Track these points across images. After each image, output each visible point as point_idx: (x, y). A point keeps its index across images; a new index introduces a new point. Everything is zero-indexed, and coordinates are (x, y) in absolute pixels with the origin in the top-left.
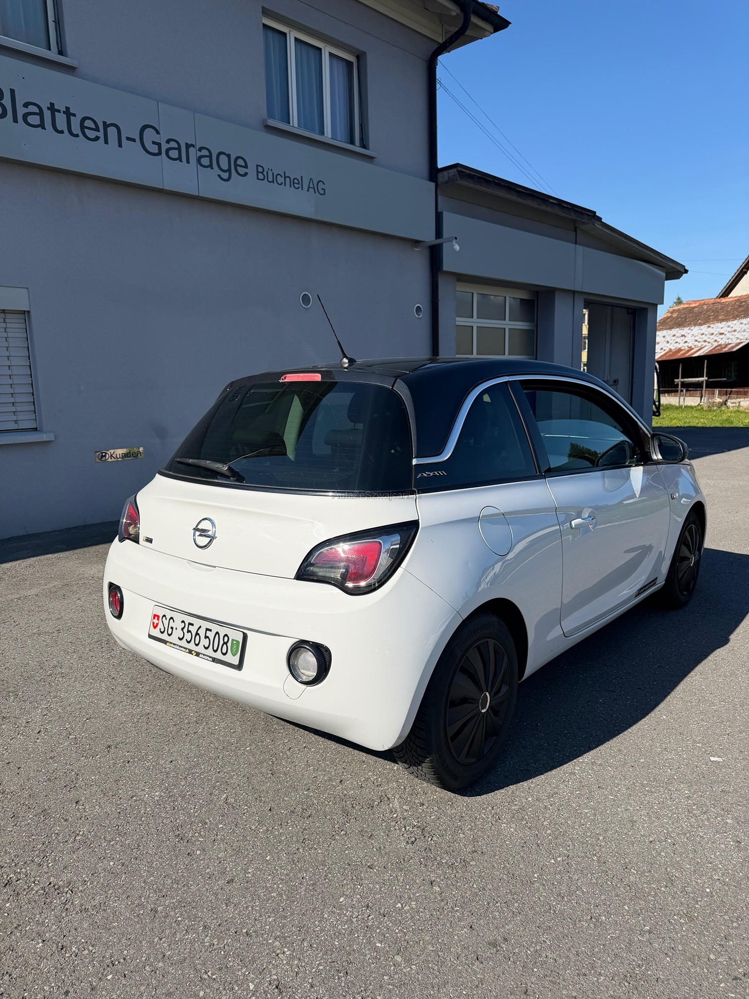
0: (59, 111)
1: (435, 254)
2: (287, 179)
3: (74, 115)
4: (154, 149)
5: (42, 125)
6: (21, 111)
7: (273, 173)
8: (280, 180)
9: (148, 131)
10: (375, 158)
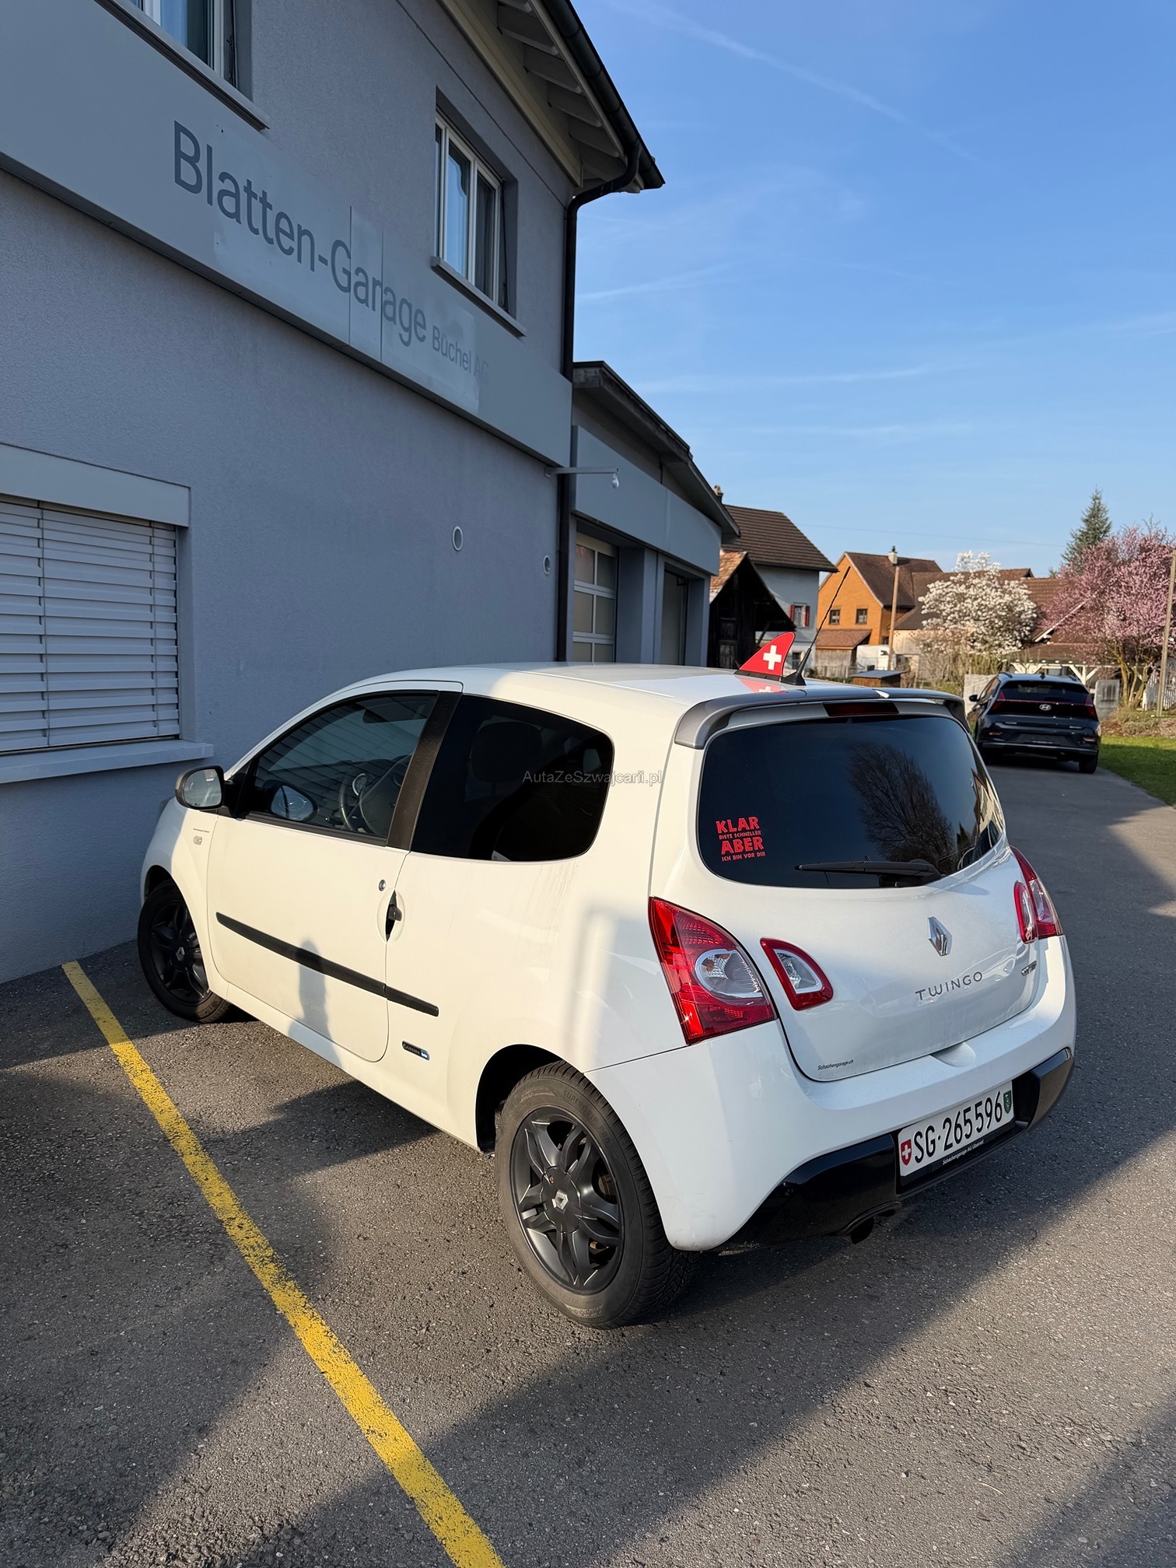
0: (255, 196)
1: (564, 487)
2: (459, 352)
3: (270, 207)
4: (343, 280)
5: (236, 216)
6: (218, 186)
7: (447, 342)
8: (453, 353)
9: (340, 250)
10: (523, 335)
